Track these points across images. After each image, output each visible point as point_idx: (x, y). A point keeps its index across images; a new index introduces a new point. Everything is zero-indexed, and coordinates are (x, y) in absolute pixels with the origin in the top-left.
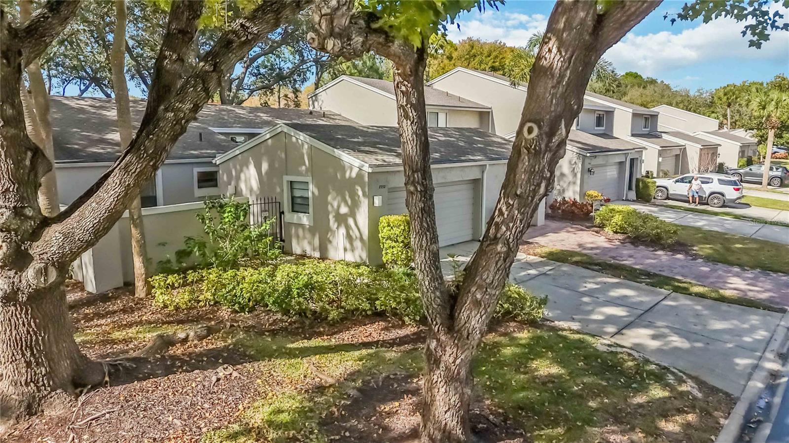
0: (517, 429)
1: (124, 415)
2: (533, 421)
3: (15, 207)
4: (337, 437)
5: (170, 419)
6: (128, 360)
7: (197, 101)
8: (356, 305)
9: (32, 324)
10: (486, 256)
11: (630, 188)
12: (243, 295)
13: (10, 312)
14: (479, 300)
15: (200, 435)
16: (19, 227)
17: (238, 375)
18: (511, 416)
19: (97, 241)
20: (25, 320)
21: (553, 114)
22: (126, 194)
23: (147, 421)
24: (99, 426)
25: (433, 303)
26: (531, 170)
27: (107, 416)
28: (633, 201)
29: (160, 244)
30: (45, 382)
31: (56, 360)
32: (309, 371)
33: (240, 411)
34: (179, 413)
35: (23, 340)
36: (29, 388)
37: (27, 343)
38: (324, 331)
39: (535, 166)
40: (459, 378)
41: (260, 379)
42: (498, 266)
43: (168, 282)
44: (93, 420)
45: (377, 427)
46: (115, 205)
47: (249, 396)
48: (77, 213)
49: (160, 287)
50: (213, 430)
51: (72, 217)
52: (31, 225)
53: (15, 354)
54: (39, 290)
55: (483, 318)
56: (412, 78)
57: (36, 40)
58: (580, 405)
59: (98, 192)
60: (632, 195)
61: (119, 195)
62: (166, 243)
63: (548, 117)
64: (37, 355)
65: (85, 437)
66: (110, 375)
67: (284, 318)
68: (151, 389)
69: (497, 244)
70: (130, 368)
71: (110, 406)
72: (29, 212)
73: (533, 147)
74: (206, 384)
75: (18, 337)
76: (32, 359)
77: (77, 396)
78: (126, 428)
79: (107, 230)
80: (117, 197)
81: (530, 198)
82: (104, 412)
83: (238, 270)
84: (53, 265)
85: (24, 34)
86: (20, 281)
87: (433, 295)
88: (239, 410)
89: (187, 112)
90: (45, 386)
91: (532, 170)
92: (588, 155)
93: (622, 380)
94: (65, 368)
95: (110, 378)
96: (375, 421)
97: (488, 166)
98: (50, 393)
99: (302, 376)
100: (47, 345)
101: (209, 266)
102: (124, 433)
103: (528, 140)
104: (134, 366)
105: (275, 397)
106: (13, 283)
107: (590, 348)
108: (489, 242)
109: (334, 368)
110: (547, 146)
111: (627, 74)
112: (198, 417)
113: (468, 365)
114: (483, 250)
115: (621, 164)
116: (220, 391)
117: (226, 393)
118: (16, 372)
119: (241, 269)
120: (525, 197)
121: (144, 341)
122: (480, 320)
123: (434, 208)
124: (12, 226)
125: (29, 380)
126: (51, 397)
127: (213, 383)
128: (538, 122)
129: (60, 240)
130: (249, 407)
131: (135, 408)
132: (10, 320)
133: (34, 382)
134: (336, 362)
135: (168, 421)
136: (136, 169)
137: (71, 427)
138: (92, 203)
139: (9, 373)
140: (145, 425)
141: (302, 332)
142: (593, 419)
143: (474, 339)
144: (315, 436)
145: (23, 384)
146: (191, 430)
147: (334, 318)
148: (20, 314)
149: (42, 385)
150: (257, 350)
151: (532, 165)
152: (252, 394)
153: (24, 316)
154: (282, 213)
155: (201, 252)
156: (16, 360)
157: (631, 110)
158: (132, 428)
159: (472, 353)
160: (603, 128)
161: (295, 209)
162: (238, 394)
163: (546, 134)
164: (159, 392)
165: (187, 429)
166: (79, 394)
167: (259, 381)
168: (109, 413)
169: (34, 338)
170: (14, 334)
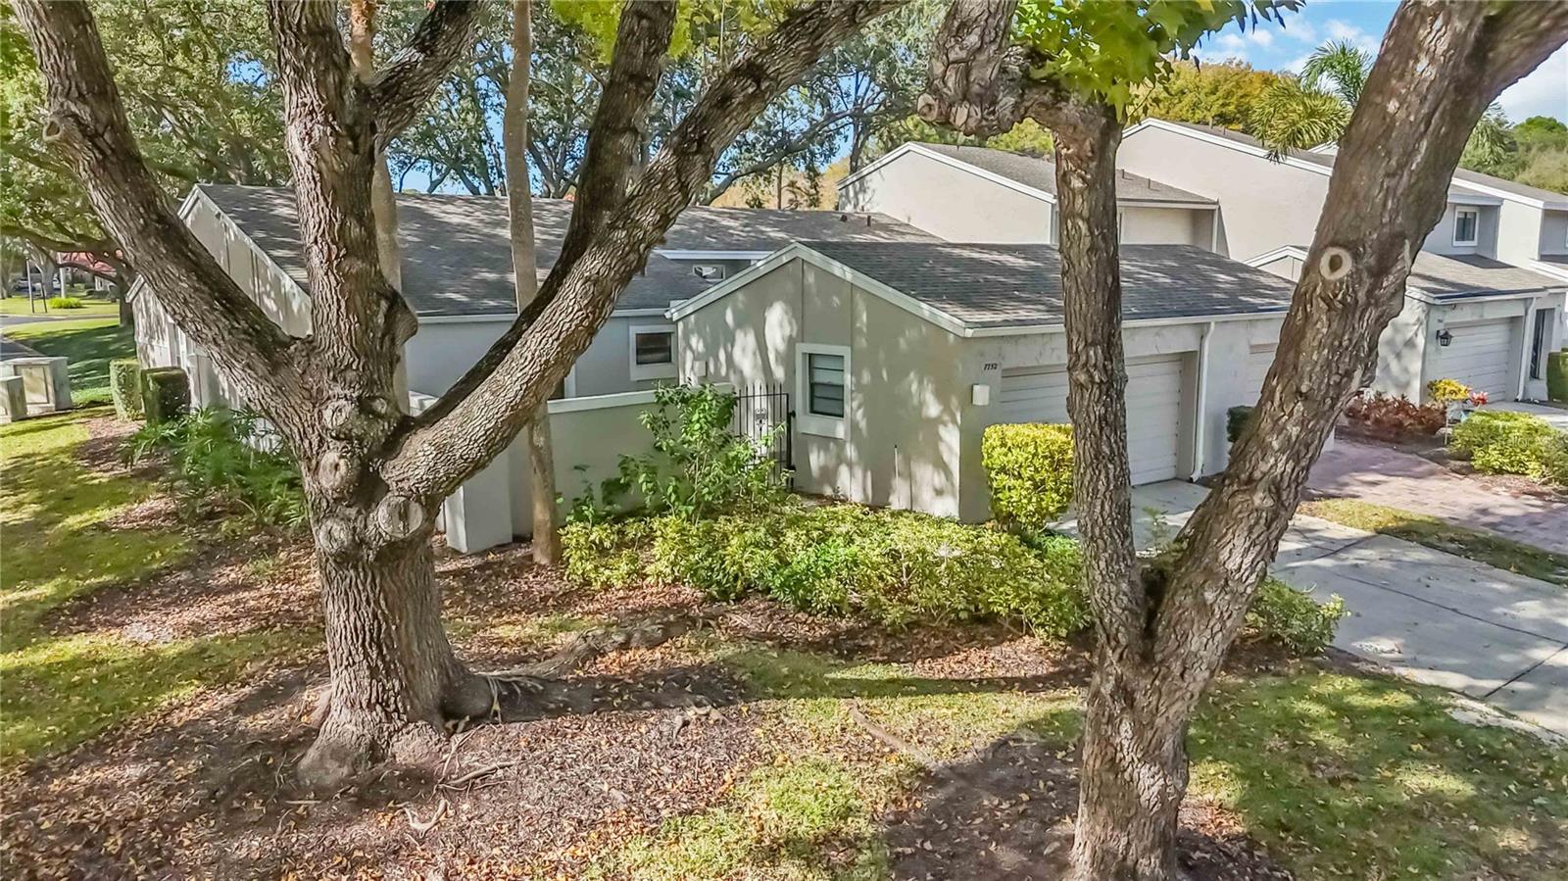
0: (1277, 870)
1: (528, 773)
2: (1310, 857)
3: (359, 398)
4: (909, 851)
5: (605, 788)
6: (530, 677)
7: (667, 208)
8: (938, 600)
9: (382, 602)
10: (1227, 516)
11: (1534, 374)
12: (725, 569)
13: (348, 580)
14: (1209, 603)
15: (656, 821)
16: (366, 433)
17: (722, 718)
18: (1263, 843)
19: (490, 460)
20: (371, 596)
21: (1386, 230)
22: (542, 377)
23: (566, 788)
24: (486, 790)
25: (1114, 604)
26: (1332, 344)
27: (500, 772)
28: (1541, 403)
29: (576, 468)
30: (400, 705)
31: (417, 668)
32: (851, 721)
33: (726, 786)
34: (620, 778)
35: (367, 629)
36: (374, 713)
37: (372, 634)
38: (876, 646)
39: (1343, 335)
40: (1159, 755)
41: (760, 727)
42: (1254, 537)
43: (592, 538)
44: (476, 777)
45: (986, 837)
46: (523, 397)
47: (742, 757)
48: (458, 410)
49: (578, 547)
50: (680, 814)
51: (450, 416)
52: (384, 430)
53: (354, 652)
54: (395, 543)
55: (1216, 639)
56: (1095, 163)
57: (397, 104)
58: (1416, 832)
59: (495, 373)
60: (1540, 390)
61: (530, 379)
62: (588, 467)
63: (1375, 236)
64: (388, 658)
65: (465, 807)
66: (502, 699)
67: (799, 615)
68: (569, 731)
69: (1254, 491)
70: (533, 690)
71: (504, 755)
72: (381, 406)
73: (1340, 297)
74: (665, 729)
75: (359, 624)
76: (379, 663)
77: (450, 735)
78: (532, 798)
79: (507, 440)
80: (527, 383)
81: (1329, 401)
82: (494, 765)
83: (716, 520)
84: (418, 500)
85: (380, 95)
86: (366, 527)
87: (1113, 589)
88: (724, 782)
89: (650, 228)
90: (398, 712)
91: (1336, 343)
92: (1438, 302)
93: (1512, 787)
94: (430, 685)
95: (500, 706)
96: (982, 826)
97: (1213, 324)
98: (406, 725)
99: (838, 728)
100: (404, 641)
101: (662, 510)
102: (528, 806)
103: (1330, 282)
104: (541, 688)
105: (789, 763)
106: (354, 528)
107: (1439, 716)
108: (1235, 488)
109: (897, 717)
110: (1370, 293)
111: (1530, 122)
112: (652, 789)
113: (1178, 731)
114: (1221, 503)
115: (1514, 322)
116: (689, 743)
117: (700, 749)
118: (354, 684)
119: (722, 518)
120: (1319, 398)
121: (554, 644)
122: (1210, 642)
123: (1124, 417)
124: (355, 430)
125: (373, 701)
126: (408, 733)
127: (678, 728)
128: (1353, 248)
129: (431, 457)
130: (742, 779)
131: (545, 763)
132: (346, 594)
133: (381, 704)
134: (902, 707)
135: (601, 791)
136: (561, 333)
137: (441, 786)
138: (482, 394)
139: (342, 685)
140: (563, 794)
141: (834, 645)
142: (1445, 864)
143: (1194, 679)
144: (867, 845)
145: (364, 705)
146: (641, 811)
147: (894, 622)
148: (364, 584)
149: (395, 711)
150: (752, 673)
151: (1335, 333)
152: (747, 755)
153: (369, 588)
154: (791, 415)
155: (650, 485)
156: (354, 663)
157: (1540, 204)
158: (542, 798)
159: (1188, 708)
160: (1474, 243)
161: (815, 409)
162: (721, 752)
163: (1370, 270)
164: (583, 737)
165: (634, 808)
166: (452, 730)
167: (758, 731)
168: (502, 767)
169: (384, 626)
170: (352, 619)
